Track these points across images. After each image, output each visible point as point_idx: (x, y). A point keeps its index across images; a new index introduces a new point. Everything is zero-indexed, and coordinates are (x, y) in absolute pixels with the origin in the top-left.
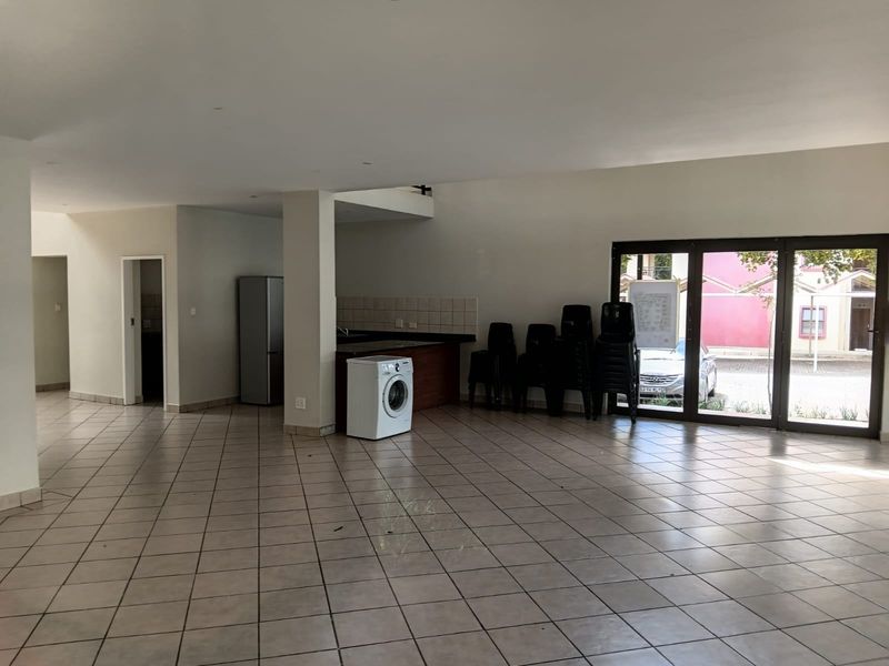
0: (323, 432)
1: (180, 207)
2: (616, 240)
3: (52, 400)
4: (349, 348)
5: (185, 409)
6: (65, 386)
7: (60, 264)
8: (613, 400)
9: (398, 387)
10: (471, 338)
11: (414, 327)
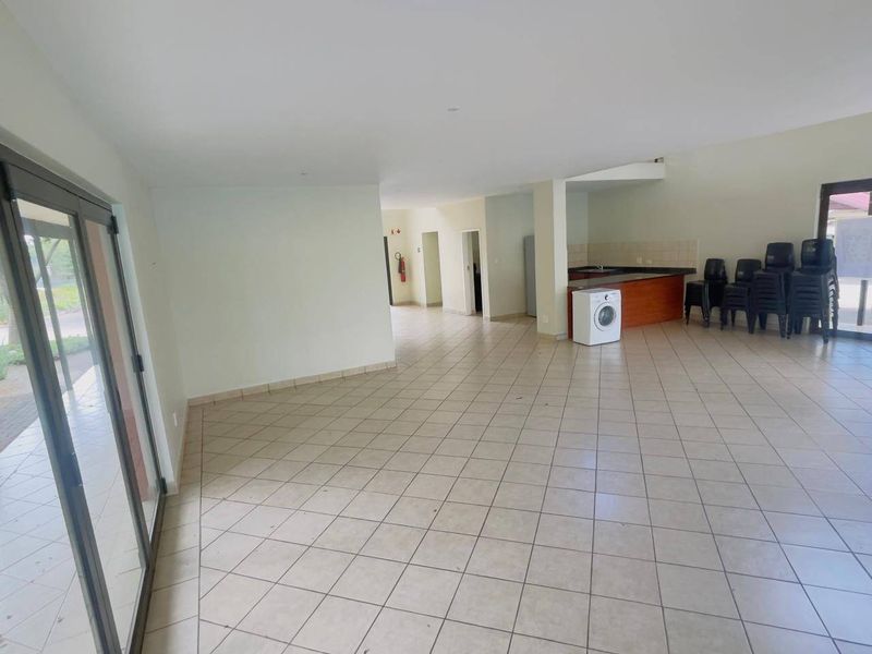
0: (558, 338)
1: (486, 198)
2: (825, 182)
3: (434, 311)
4: (576, 283)
5: (493, 319)
6: (440, 304)
7: (434, 235)
8: (814, 322)
9: (608, 310)
10: (692, 271)
11: (650, 264)
